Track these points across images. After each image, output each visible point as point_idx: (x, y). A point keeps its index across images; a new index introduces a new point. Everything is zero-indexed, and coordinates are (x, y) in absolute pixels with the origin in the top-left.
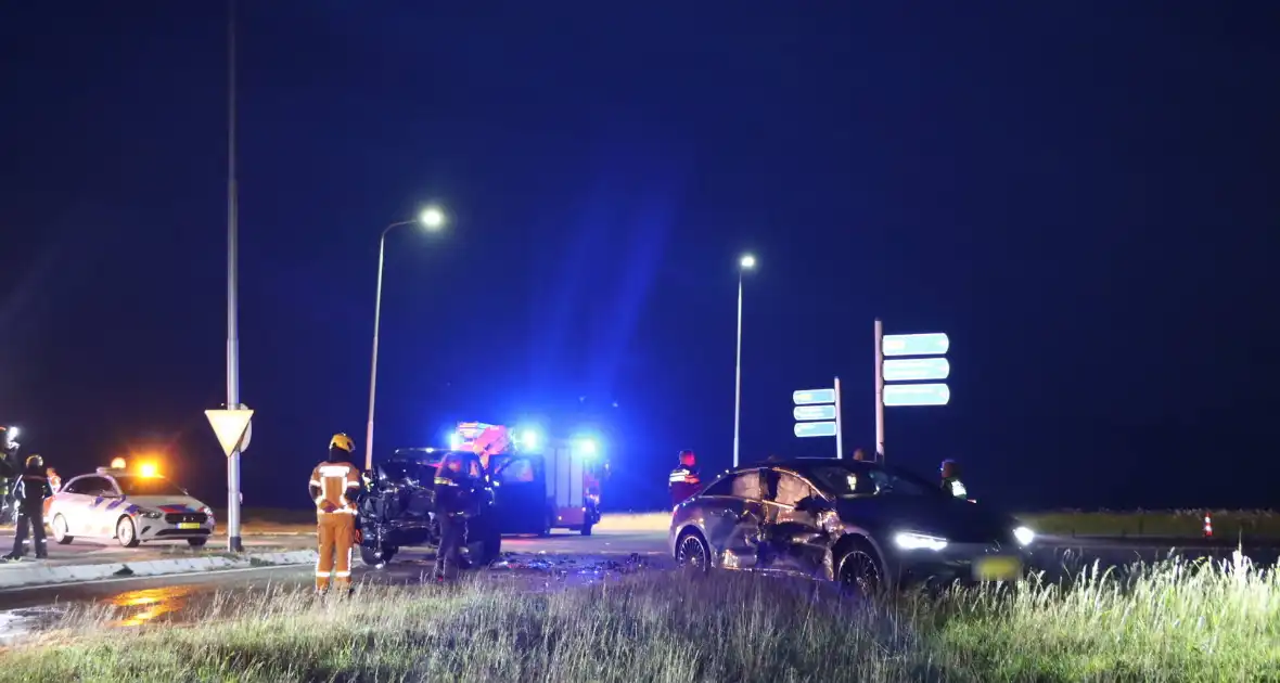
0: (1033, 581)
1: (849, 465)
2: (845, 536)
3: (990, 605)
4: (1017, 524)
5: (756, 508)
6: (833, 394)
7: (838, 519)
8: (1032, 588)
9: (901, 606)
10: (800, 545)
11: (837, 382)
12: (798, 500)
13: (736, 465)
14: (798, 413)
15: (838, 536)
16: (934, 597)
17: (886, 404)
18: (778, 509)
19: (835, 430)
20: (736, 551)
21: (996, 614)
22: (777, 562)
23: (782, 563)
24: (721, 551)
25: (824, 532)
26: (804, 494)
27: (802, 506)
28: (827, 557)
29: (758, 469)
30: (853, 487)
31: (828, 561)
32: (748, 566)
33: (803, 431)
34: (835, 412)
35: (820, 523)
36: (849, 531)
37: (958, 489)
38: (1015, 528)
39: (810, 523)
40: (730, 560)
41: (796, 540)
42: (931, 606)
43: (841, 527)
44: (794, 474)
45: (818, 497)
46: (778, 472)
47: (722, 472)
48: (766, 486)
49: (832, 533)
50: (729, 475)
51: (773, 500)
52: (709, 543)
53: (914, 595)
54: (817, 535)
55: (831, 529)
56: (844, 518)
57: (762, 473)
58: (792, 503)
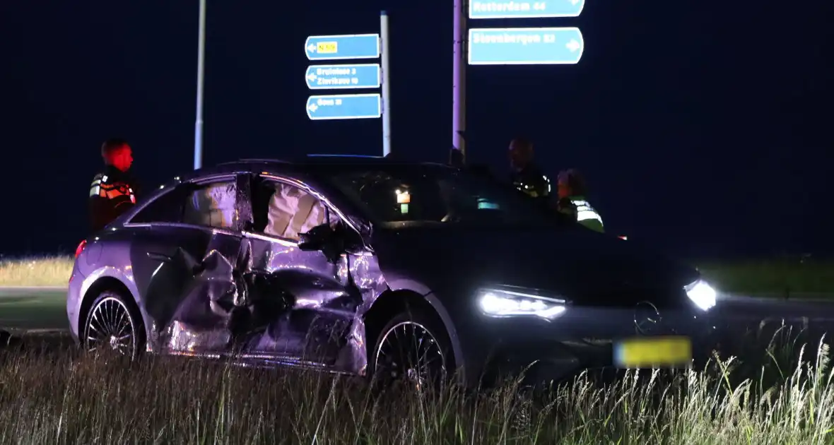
0: (714, 373)
1: (399, 171)
2: (387, 295)
3: (635, 415)
4: (693, 276)
5: (230, 245)
6: (375, 44)
7: (376, 265)
8: (711, 387)
9: (484, 416)
10: (308, 311)
11: (384, 19)
12: (305, 230)
13: (197, 165)
14: (314, 77)
15: (375, 296)
16: (540, 402)
17: (470, 62)
18: (268, 246)
19: (376, 108)
20: (192, 322)
21: (646, 430)
22: (267, 341)
23: (273, 344)
24: (163, 323)
25: (351, 287)
26: (315, 219)
27: (313, 240)
28: (355, 333)
29: (234, 175)
30: (404, 209)
31: (358, 338)
32: (214, 351)
33: (322, 109)
34: (379, 75)
35: (343, 272)
36: (396, 285)
37: (585, 213)
38: (688, 283)
39: (327, 273)
40: (181, 338)
41: (302, 302)
42: (534, 417)
43: (381, 279)
44: (299, 184)
45: (341, 225)
46: (272, 183)
47: (169, 182)
48: (248, 205)
49: (366, 291)
50: (179, 186)
51: (260, 230)
52: (142, 310)
53: (505, 397)
54: (340, 294)
55: (362, 283)
56: (386, 263)
57: (241, 181)
58: (294, 235)
